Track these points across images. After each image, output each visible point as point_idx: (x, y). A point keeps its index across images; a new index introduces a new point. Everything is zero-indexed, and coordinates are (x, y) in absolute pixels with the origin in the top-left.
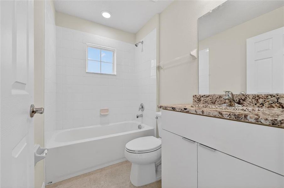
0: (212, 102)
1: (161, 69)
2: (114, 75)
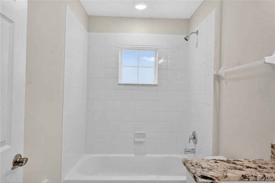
1: (222, 79)
2: (154, 85)
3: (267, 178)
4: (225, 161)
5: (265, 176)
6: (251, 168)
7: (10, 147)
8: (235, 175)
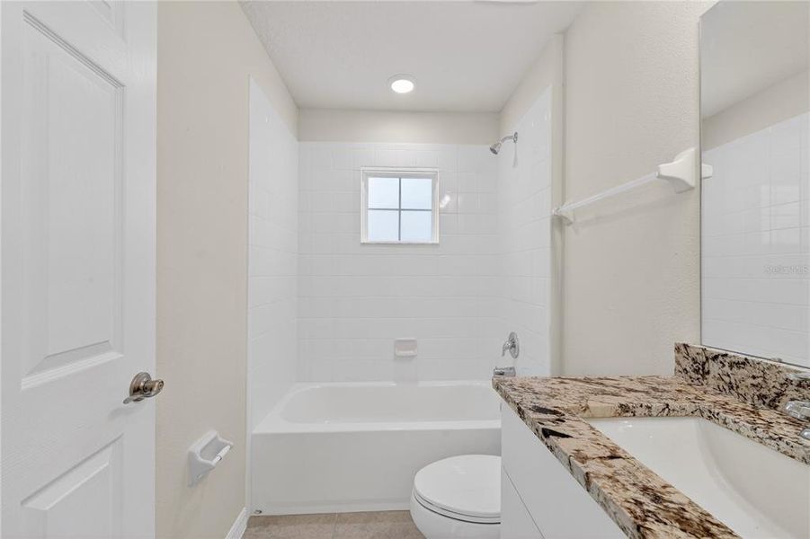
0: (761, 397)
1: (568, 225)
2: (433, 244)
3: (674, 410)
4: (580, 381)
5: (668, 405)
6: (636, 391)
7: (121, 356)
8: (604, 405)
